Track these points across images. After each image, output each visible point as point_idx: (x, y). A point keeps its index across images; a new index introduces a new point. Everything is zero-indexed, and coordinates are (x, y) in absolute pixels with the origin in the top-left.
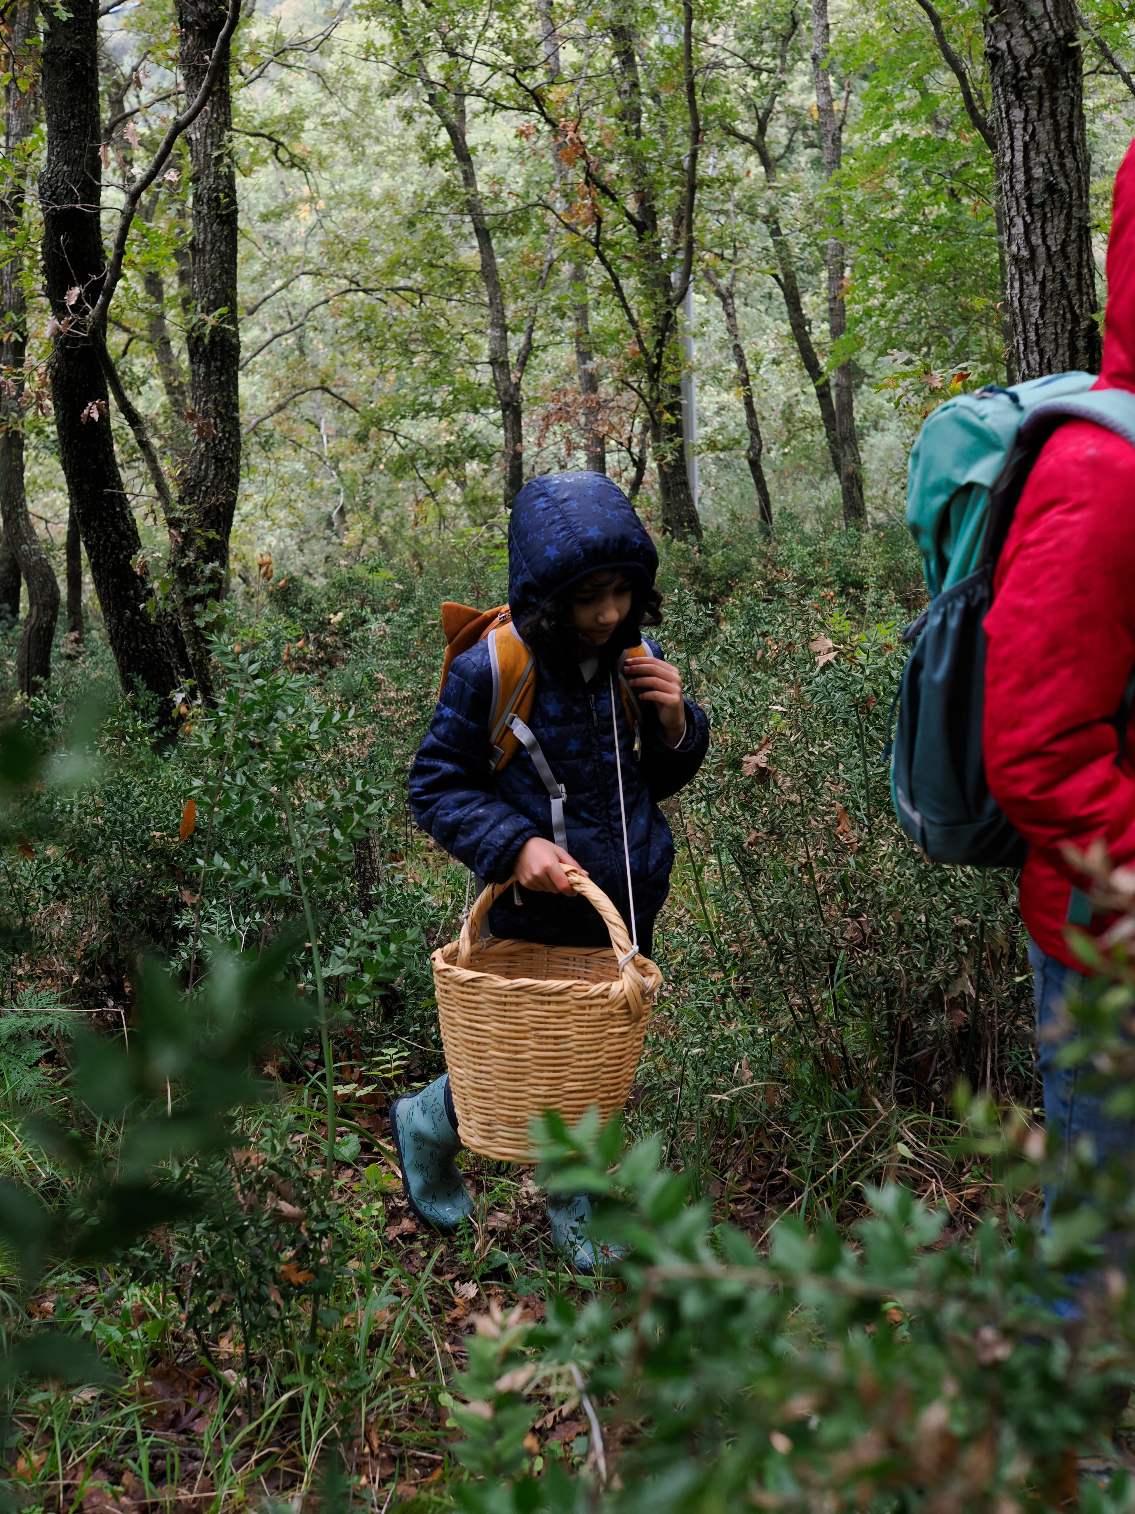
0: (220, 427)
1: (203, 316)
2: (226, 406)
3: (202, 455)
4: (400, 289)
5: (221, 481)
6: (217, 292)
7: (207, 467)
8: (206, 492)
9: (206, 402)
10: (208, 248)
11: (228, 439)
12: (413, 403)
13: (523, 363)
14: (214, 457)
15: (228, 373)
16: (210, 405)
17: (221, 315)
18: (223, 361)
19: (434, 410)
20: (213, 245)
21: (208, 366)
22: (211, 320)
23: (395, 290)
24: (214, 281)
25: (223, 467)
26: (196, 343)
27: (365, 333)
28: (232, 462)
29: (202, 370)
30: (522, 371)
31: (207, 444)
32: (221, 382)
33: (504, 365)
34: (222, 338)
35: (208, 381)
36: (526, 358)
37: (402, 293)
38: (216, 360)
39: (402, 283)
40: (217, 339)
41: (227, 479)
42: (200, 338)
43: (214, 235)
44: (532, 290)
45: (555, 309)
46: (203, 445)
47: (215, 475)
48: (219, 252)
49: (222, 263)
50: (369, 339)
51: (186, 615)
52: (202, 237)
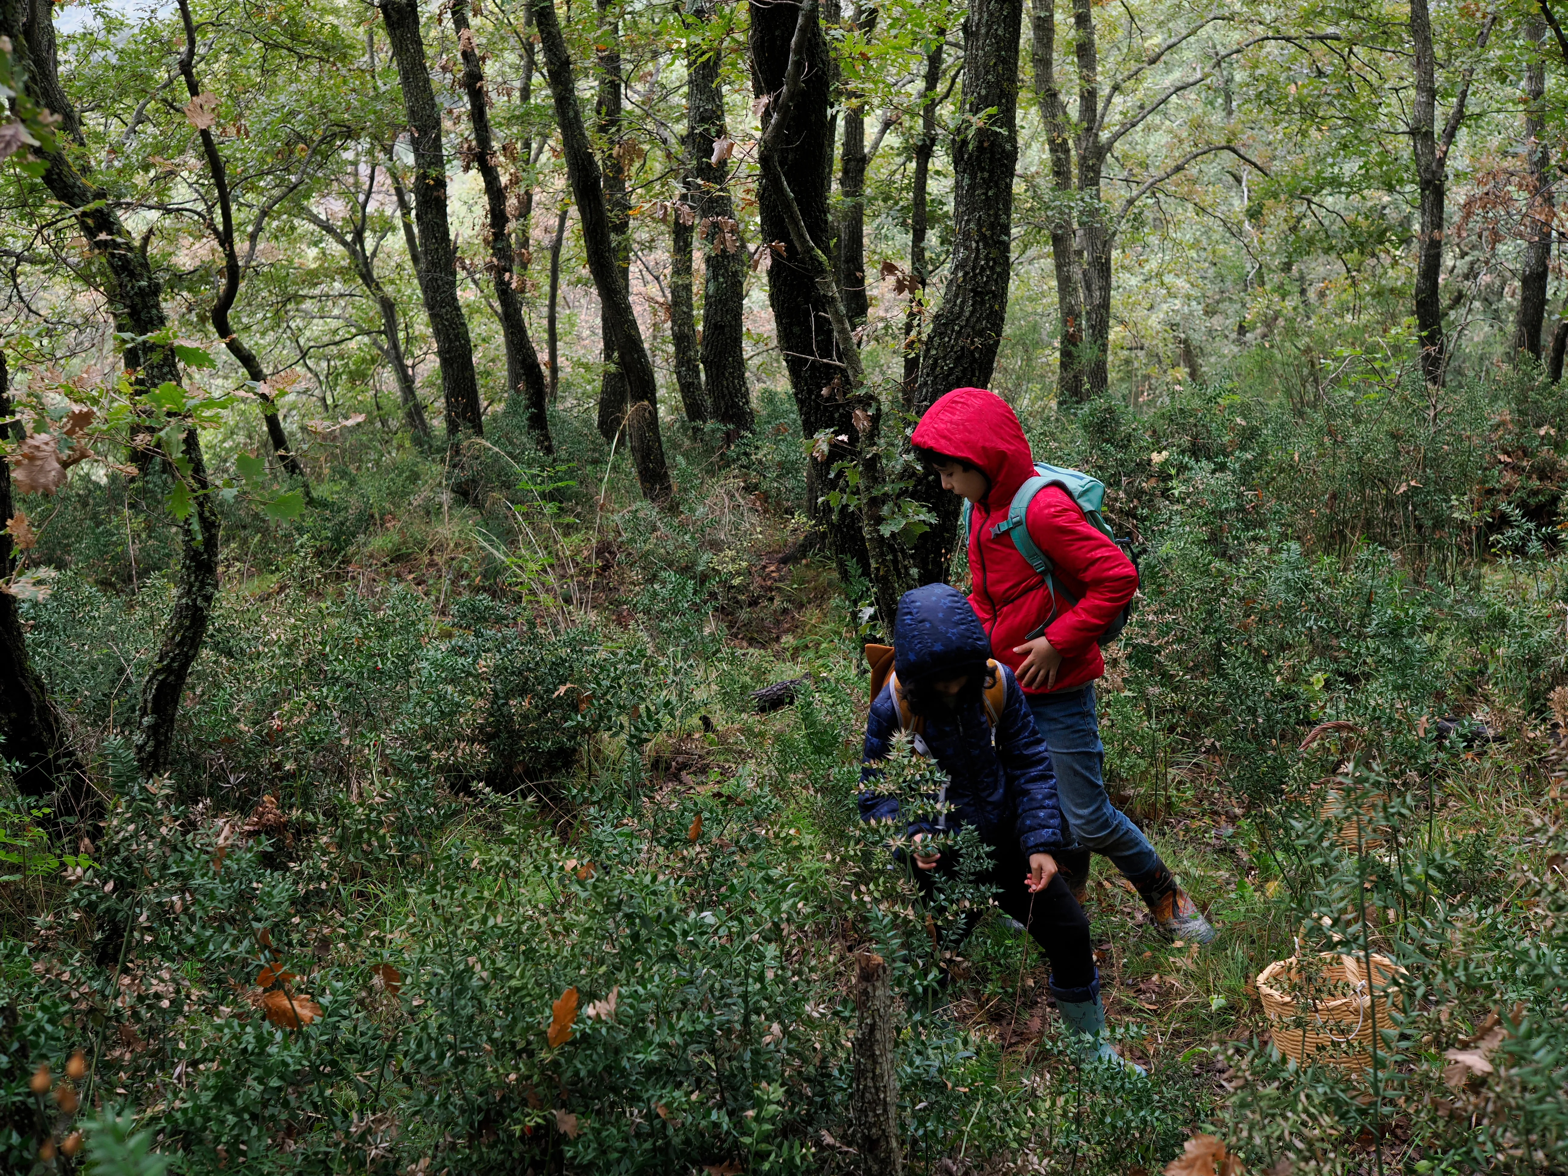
0: (983, 253)
1: (968, 116)
2: (992, 227)
3: (959, 287)
4: (1327, 37)
5: (979, 320)
6: (989, 85)
7: (963, 302)
8: (959, 333)
9: (968, 221)
10: (983, 31)
11: (992, 269)
12: (1318, 177)
13: (1450, 135)
14: (972, 290)
15: (997, 185)
16: (972, 225)
17: (990, 116)
18: (991, 172)
19: (1341, 185)
20: (989, 26)
21: (973, 177)
22: (978, 121)
23: (1322, 39)
24: (987, 73)
25: (983, 303)
26: (961, 148)
27: (1265, 95)
28: (995, 296)
29: (966, 182)
30: (1449, 143)
31: (966, 274)
32: (988, 198)
33: (1429, 135)
34: (993, 144)
35: (973, 195)
36: (1454, 129)
37: (1329, 42)
38: (983, 170)
39: (1331, 30)
40: (986, 144)
41: (988, 318)
42: (965, 142)
43: (991, 15)
44: (1470, 47)
45: (1494, 71)
46: (960, 274)
47: (972, 313)
48: (996, 36)
49: (999, 50)
50: (1269, 102)
51: (870, 518)
52: (976, 18)
